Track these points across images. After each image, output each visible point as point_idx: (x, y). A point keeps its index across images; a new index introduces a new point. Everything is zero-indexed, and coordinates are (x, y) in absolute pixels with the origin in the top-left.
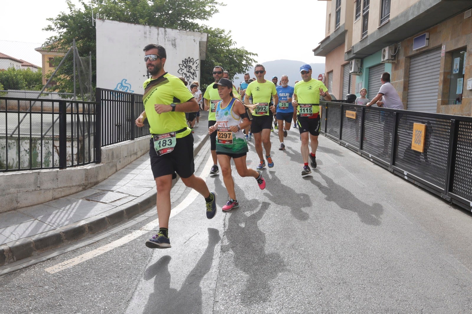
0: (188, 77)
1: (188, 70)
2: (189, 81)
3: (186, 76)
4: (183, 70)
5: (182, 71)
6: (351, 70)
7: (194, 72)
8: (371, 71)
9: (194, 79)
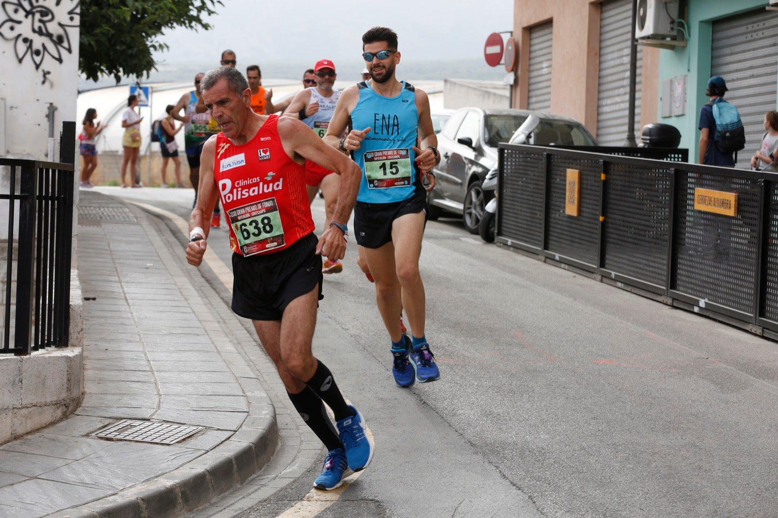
0: (38, 53)
1: (37, 25)
2: (42, 67)
3: (30, 47)
4: (15, 25)
5: (12, 28)
6: (642, 27)
7: (60, 31)
8: (719, 35)
9: (60, 60)
